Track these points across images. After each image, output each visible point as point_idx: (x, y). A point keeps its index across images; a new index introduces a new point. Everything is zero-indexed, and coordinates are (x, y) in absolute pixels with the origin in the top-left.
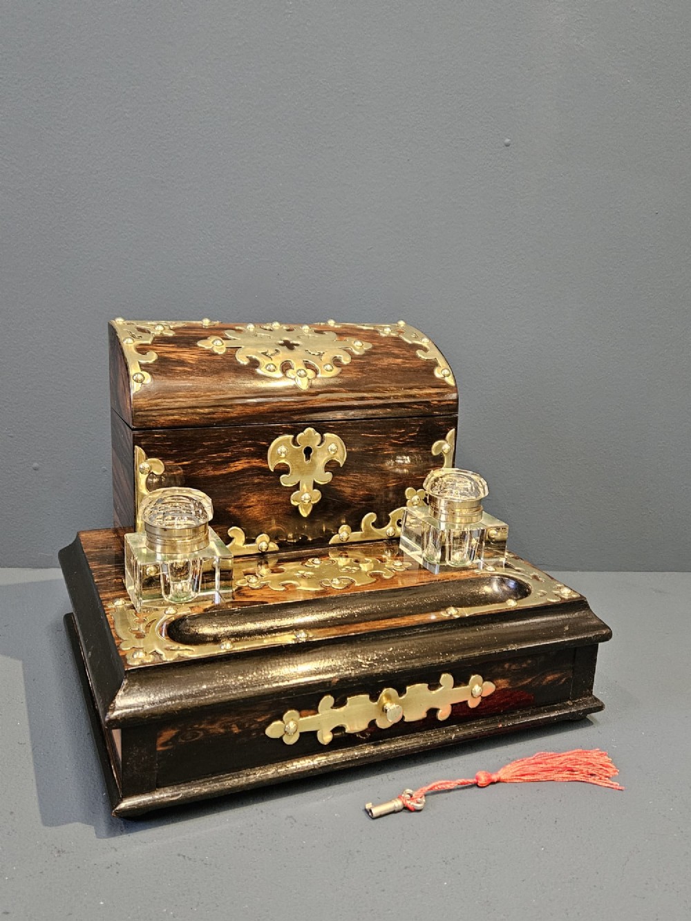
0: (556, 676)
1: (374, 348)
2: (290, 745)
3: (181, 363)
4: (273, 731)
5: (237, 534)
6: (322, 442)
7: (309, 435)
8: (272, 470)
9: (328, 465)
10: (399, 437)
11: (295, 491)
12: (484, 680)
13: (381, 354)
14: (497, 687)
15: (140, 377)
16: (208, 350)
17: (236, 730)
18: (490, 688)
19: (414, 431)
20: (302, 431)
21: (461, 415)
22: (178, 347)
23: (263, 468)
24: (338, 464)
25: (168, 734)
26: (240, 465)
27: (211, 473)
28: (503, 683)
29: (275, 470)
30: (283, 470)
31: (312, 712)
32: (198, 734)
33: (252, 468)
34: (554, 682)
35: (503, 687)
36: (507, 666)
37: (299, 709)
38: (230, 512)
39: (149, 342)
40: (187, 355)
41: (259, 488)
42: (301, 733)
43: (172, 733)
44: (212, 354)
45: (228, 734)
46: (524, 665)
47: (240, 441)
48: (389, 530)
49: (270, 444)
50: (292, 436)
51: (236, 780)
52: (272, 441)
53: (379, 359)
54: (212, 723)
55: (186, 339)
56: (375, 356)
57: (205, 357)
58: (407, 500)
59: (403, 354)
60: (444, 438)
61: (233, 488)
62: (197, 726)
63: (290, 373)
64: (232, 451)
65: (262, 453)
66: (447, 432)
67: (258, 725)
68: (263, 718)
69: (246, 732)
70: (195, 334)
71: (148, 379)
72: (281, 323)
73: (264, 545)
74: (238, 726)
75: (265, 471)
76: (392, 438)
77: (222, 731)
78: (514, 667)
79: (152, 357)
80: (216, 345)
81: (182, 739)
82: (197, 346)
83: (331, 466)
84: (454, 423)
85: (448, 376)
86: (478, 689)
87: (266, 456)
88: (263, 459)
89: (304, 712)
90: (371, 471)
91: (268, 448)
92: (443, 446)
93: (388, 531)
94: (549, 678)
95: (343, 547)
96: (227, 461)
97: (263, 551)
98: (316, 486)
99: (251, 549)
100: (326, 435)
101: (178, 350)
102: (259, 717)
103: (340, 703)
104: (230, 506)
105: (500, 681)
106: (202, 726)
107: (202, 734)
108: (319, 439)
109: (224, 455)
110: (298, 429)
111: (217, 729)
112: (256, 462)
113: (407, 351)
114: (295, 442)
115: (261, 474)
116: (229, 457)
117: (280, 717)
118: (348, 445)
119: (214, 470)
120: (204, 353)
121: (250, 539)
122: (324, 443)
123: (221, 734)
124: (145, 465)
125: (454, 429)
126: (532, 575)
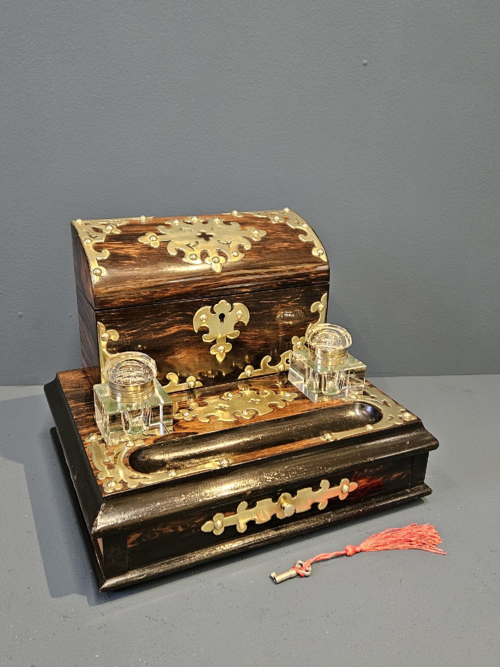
0: (400, 474)
1: (268, 235)
2: (218, 536)
3: (128, 257)
4: (206, 527)
5: (173, 377)
6: (232, 309)
7: (223, 306)
8: (196, 332)
9: (236, 325)
10: (287, 302)
11: (214, 345)
12: (351, 481)
13: (273, 239)
14: (359, 485)
15: (98, 271)
16: (146, 245)
17: (181, 529)
18: (354, 486)
19: (298, 297)
20: (217, 303)
21: (331, 283)
22: (124, 243)
23: (190, 330)
24: (244, 324)
25: (134, 537)
26: (173, 330)
27: (154, 336)
28: (363, 482)
29: (198, 331)
30: (205, 331)
31: (233, 513)
32: (155, 535)
33: (183, 331)
34: (398, 478)
35: (363, 485)
36: (366, 471)
37: (224, 513)
38: (167, 363)
39: (103, 241)
40: (132, 250)
41: (188, 345)
42: (225, 527)
43: (138, 535)
44: (150, 248)
45: (175, 532)
46: (378, 469)
47: (173, 313)
48: (280, 367)
49: (194, 314)
50: (210, 307)
51: (182, 562)
52: (196, 311)
53: (272, 244)
54: (164, 526)
55: (129, 236)
56: (269, 241)
57: (145, 251)
58: (293, 345)
59: (289, 239)
60: (319, 300)
61: (169, 346)
62: (154, 530)
63: (207, 260)
64: (167, 321)
65: (189, 320)
66: (322, 295)
67: (196, 525)
68: (199, 520)
69: (188, 530)
70: (136, 231)
71: (105, 273)
72: (197, 216)
73: (192, 384)
74: (182, 527)
75: (192, 333)
76: (282, 303)
77: (171, 531)
78: (371, 471)
79: (106, 254)
80: (151, 240)
81: (145, 538)
82: (138, 242)
83: (239, 326)
84: (326, 288)
85: (322, 254)
86: (346, 487)
87: (192, 322)
88: (190, 324)
89: (227, 514)
90: (267, 327)
91: (193, 316)
92: (319, 306)
93: (279, 367)
94: (395, 476)
95: (247, 381)
96: (163, 328)
97: (192, 387)
98: (228, 340)
99: (183, 387)
100: (234, 304)
101: (125, 247)
102: (197, 520)
103: (252, 505)
105: (361, 481)
106: (158, 529)
107: (158, 534)
108: (230, 307)
109: (162, 323)
110: (215, 301)
111: (168, 530)
112: (185, 327)
113: (292, 236)
114: (212, 311)
115: (189, 335)
116: (166, 325)
117: (211, 519)
118: (250, 310)
119: (155, 334)
120: (144, 248)
121: (182, 380)
122: (233, 310)
123: (171, 533)
124: (105, 335)
125: (326, 293)
126: (382, 401)
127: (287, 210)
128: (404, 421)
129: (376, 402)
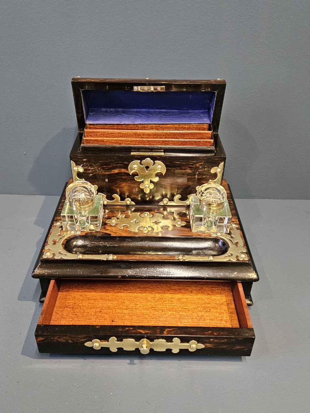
5: (117, 196)
6: (154, 164)
7: (148, 161)
8: (131, 174)
9: (157, 174)
10: (194, 164)
11: (142, 183)
19: (202, 162)
20: (144, 159)
23: (127, 173)
24: (162, 174)
26: (116, 171)
30: (135, 174)
33: (122, 173)
38: (112, 188)
41: (125, 180)
47: (116, 161)
48: (188, 202)
49: (129, 164)
50: (139, 161)
52: (131, 162)
60: (218, 166)
61: (113, 180)
64: (112, 165)
65: (126, 167)
66: (220, 163)
73: (128, 203)
76: (190, 165)
83: (159, 175)
84: (224, 159)
87: (128, 168)
88: (126, 169)
90: (179, 177)
92: (217, 170)
95: (165, 207)
96: (110, 169)
98: (151, 182)
99: (123, 203)
100: (155, 161)
104: (113, 186)
109: (109, 166)
112: (123, 170)
114: (141, 163)
115: (126, 175)
116: (111, 168)
118: (167, 166)
119: (105, 172)
121: (123, 199)
124: (76, 168)
125: (223, 163)
126: (236, 241)
129: (231, 241)
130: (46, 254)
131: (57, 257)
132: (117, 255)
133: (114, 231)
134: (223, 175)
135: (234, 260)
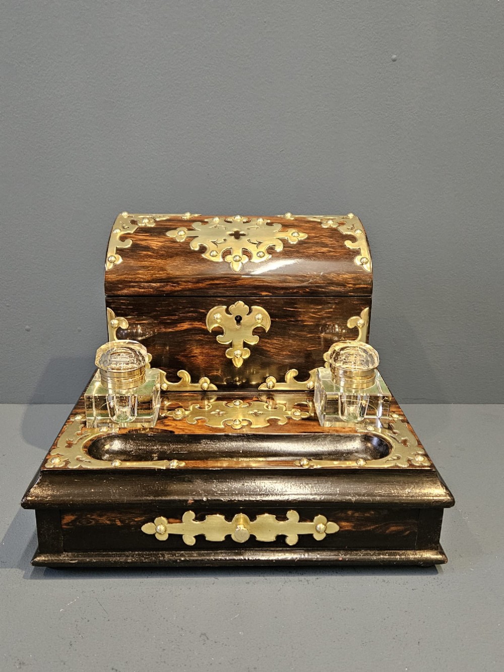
0: (399, 528)
1: (308, 238)
2: (161, 541)
3: (147, 248)
4: (147, 529)
5: (185, 375)
6: (250, 312)
7: (240, 306)
8: (210, 331)
9: (255, 330)
10: (317, 312)
11: (229, 348)
12: (328, 521)
13: (312, 243)
14: (340, 527)
15: (113, 259)
16: (172, 239)
17: (119, 523)
18: (334, 528)
19: (331, 308)
20: (234, 304)
21: (374, 297)
22: (151, 236)
23: (203, 329)
24: (264, 330)
25: (68, 518)
26: (186, 326)
27: (164, 330)
28: (347, 526)
29: (212, 331)
30: (219, 332)
31: (178, 521)
32: (91, 522)
33: (194, 329)
34: (399, 533)
35: (347, 529)
36: (350, 513)
37: (168, 518)
38: (178, 359)
39: (132, 232)
40: (155, 243)
41: (201, 343)
42: (170, 535)
43: (73, 518)
44: (175, 242)
45: (113, 525)
46: (367, 515)
47: (184, 308)
48: (310, 384)
49: (208, 312)
50: (225, 307)
52: (210, 309)
53: (308, 248)
54: (101, 516)
55: (160, 230)
56: (305, 245)
57: (168, 244)
58: (325, 362)
59: (332, 244)
60: (358, 314)
61: (180, 342)
62: (89, 516)
63: (229, 258)
64: (179, 316)
65: (202, 318)
66: (362, 310)
67: (135, 523)
68: (139, 519)
69: (128, 526)
70: (171, 225)
71: (120, 260)
72: (241, 215)
73: (205, 386)
74: (120, 521)
75: (205, 332)
76: (310, 312)
77: (108, 522)
78: (357, 515)
79: (128, 244)
80: (180, 235)
81: (79, 522)
82: (165, 235)
83: (258, 331)
84: (369, 303)
85: (366, 263)
86: (323, 526)
87: (205, 320)
88: (203, 323)
89: (171, 520)
90: (293, 337)
91: (206, 314)
92: (358, 321)
93: (308, 385)
94: (393, 528)
95: (270, 394)
96: (175, 323)
97: (205, 389)
98: (245, 345)
99: (197, 387)
100: (254, 307)
101: (149, 239)
102: (136, 517)
103: (200, 518)
104: (178, 355)
105: (344, 524)
106: (93, 517)
107: (93, 522)
108: (248, 310)
109: (173, 318)
110: (231, 302)
111: (104, 520)
112: (197, 324)
113: (338, 241)
114: (227, 311)
115: (201, 334)
116: (177, 320)
117: (152, 521)
118: (271, 315)
119: (165, 328)
120: (167, 241)
121: (195, 379)
122: (251, 314)
123: (108, 525)
124: (115, 322)
125: (368, 308)
126: (403, 438)
127: (351, 216)
128: (411, 465)
129: (394, 438)
130: (53, 462)
131: (74, 466)
132: (187, 462)
133: (181, 427)
134: (368, 332)
135: (405, 466)
